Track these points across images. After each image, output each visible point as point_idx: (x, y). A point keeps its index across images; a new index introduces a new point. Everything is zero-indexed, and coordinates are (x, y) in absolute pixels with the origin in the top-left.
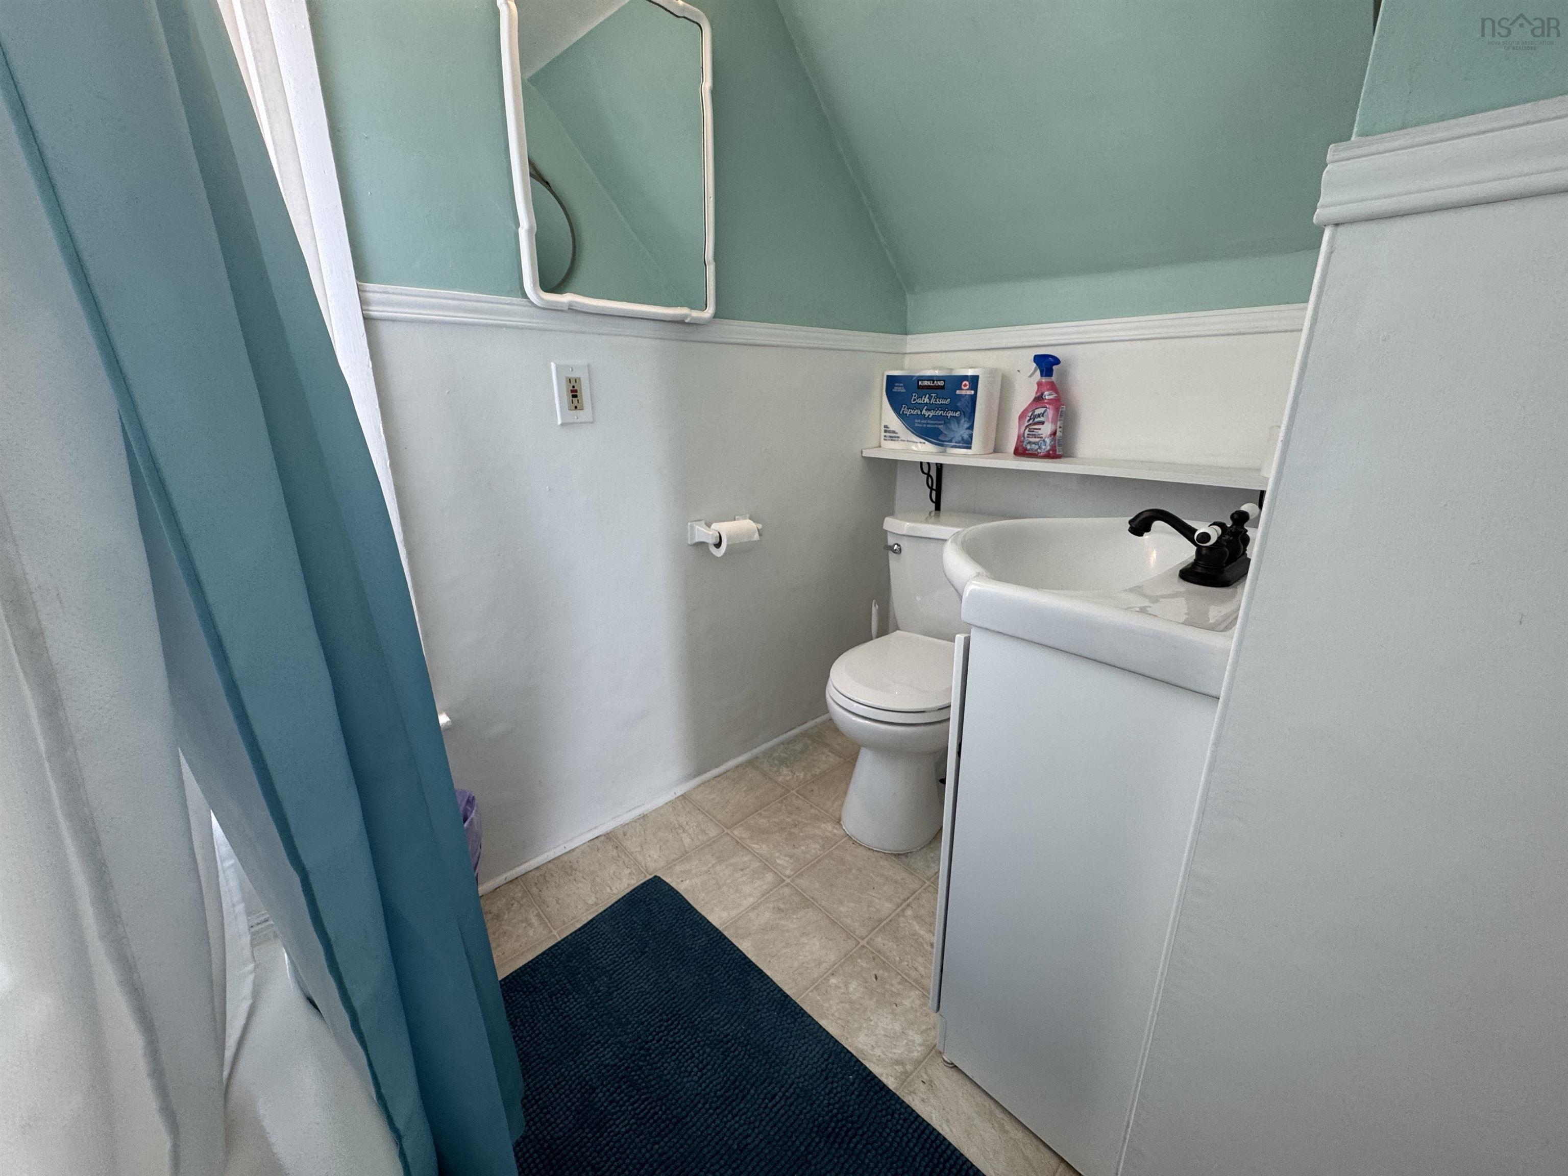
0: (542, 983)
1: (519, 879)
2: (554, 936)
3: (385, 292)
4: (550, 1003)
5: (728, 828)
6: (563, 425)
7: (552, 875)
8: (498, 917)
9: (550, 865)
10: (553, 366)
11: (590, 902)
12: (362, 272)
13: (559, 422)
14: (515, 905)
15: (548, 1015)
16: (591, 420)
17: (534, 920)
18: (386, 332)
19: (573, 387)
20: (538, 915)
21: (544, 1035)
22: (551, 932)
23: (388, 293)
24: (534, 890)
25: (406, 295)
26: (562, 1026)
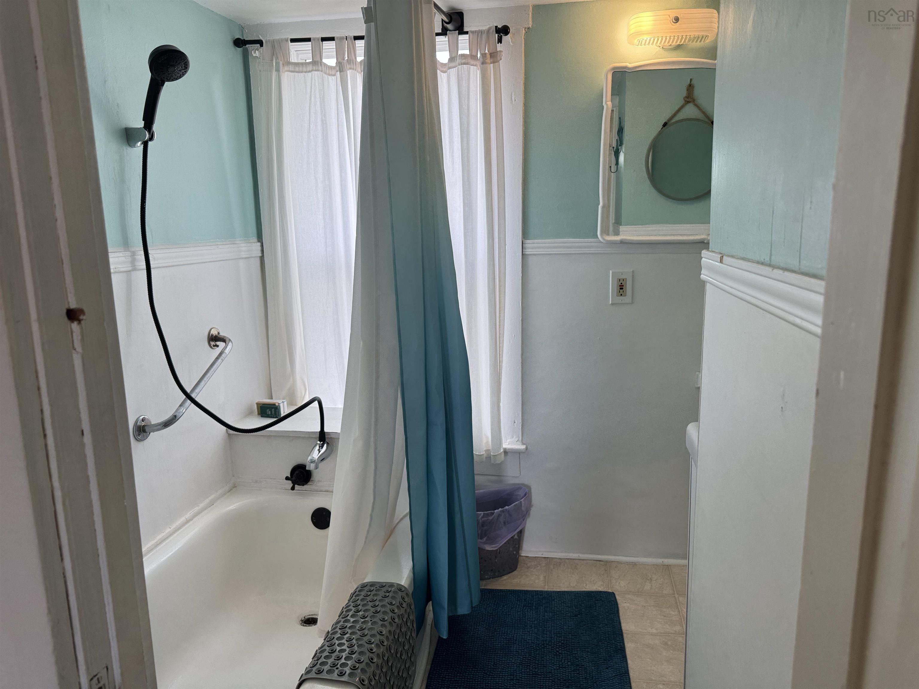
0: (524, 600)
1: (548, 559)
2: (545, 588)
3: (533, 243)
4: (522, 608)
5: (678, 594)
6: (612, 304)
7: (564, 565)
8: (528, 568)
9: (567, 561)
10: (611, 272)
11: (572, 585)
12: (525, 234)
13: (610, 303)
14: (539, 568)
15: (518, 611)
16: (631, 302)
17: (542, 578)
18: (531, 260)
19: (621, 283)
20: (545, 577)
21: (511, 616)
22: (545, 586)
23: (535, 243)
24: (552, 567)
25: (542, 243)
26: (520, 618)
